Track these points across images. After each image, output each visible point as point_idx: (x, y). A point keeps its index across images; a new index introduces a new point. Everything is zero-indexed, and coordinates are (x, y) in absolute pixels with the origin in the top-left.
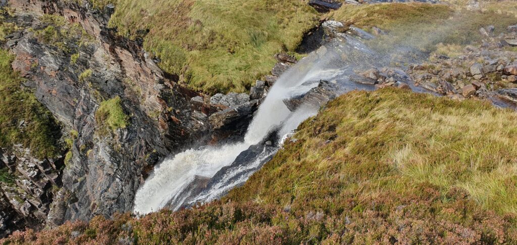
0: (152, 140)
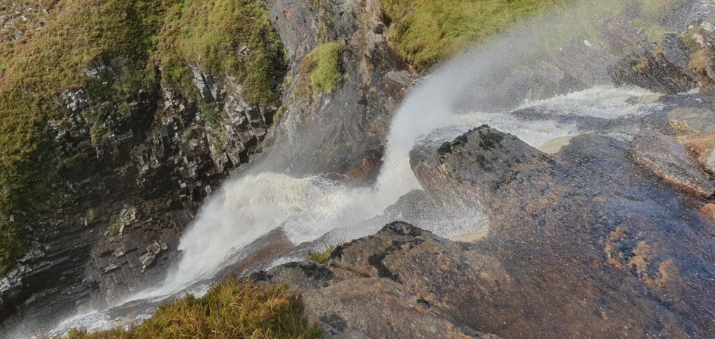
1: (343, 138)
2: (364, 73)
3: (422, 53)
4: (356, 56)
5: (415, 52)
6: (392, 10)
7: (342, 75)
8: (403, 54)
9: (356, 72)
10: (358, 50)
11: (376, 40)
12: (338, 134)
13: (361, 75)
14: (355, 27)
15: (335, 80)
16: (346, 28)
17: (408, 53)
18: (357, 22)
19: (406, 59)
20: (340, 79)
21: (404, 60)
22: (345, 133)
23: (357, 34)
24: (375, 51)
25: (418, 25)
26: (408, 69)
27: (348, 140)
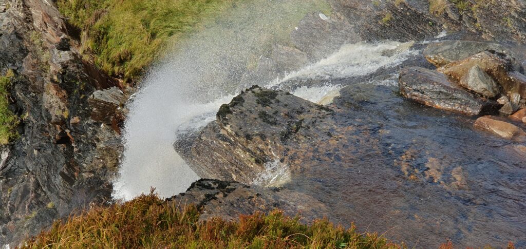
0: (49, 178)
1: (40, 199)
2: (51, 107)
3: (133, 62)
4: (34, 87)
5: (122, 61)
6: (77, 17)
7: (19, 115)
8: (107, 66)
9: (40, 108)
10: (35, 79)
11: (63, 60)
12: (31, 195)
13: (47, 110)
14: (24, 52)
15: (11, 124)
16: (11, 54)
17: (114, 64)
18: (25, 44)
19: (113, 72)
20: (18, 122)
21: (110, 74)
22: (42, 190)
23: (29, 59)
24: (64, 73)
25: (118, 28)
26: (117, 85)
27: (48, 200)
